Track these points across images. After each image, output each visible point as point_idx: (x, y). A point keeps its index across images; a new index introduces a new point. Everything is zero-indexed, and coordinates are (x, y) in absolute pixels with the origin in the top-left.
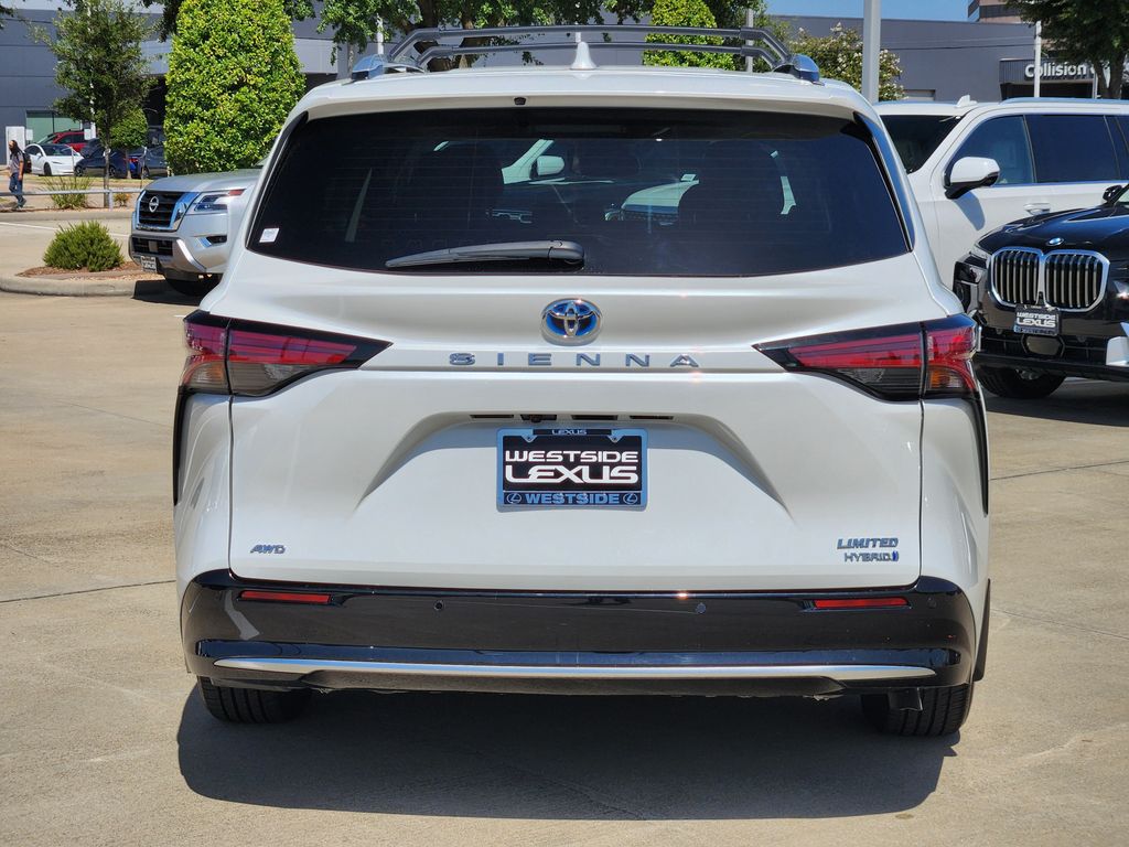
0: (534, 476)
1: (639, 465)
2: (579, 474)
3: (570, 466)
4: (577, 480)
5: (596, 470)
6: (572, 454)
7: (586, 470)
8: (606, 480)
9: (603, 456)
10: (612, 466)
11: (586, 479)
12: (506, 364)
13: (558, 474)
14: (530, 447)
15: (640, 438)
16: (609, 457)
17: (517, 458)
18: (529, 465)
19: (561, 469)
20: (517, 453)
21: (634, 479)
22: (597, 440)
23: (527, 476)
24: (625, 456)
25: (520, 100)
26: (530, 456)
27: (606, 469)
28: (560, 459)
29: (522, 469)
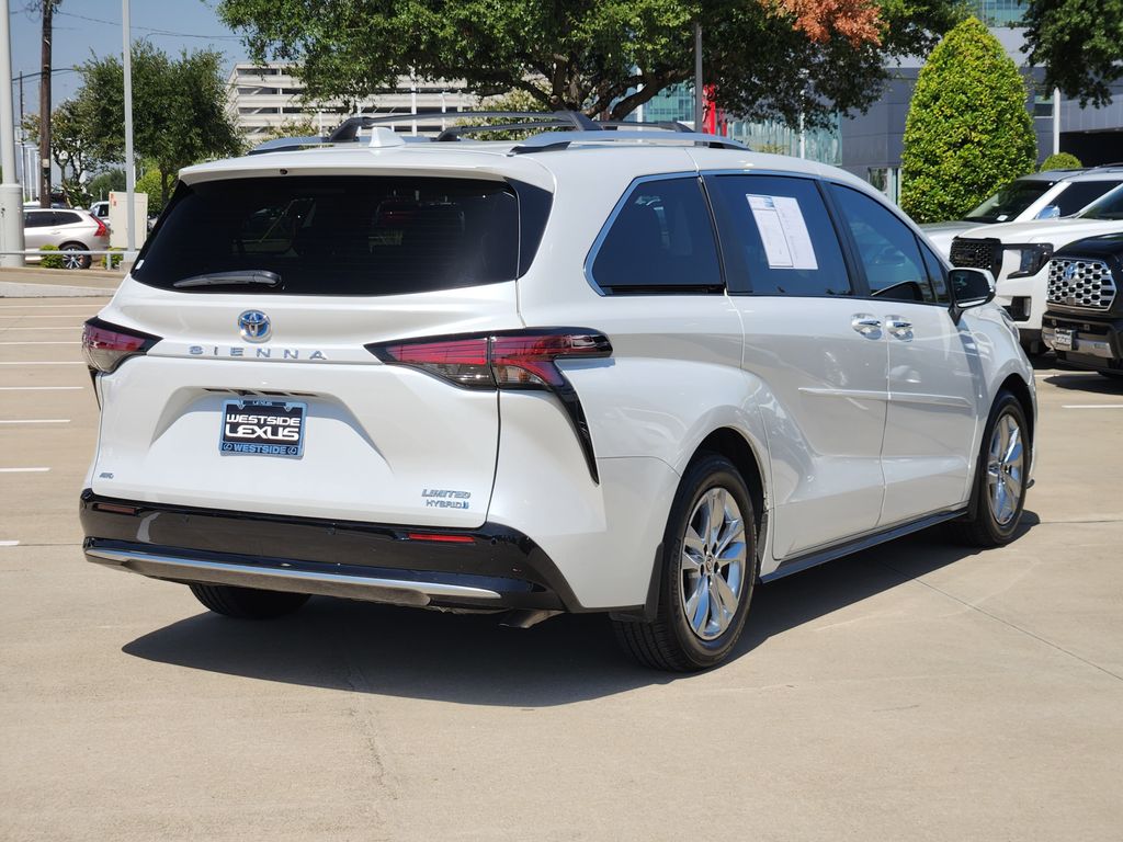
0: (241, 432)
1: (299, 427)
2: (265, 432)
3: (261, 426)
4: (264, 436)
5: (275, 432)
6: (262, 418)
7: (269, 429)
8: (280, 437)
9: (279, 421)
10: (284, 427)
11: (270, 436)
12: (219, 355)
13: (254, 432)
14: (241, 412)
15: (301, 409)
16: (285, 421)
17: (232, 420)
18: (238, 424)
19: (256, 428)
20: (233, 416)
21: (296, 437)
22: (277, 410)
23: (236, 432)
24: (292, 421)
25: (284, 171)
26: (240, 418)
27: (281, 429)
28: (256, 421)
29: (234, 427)
